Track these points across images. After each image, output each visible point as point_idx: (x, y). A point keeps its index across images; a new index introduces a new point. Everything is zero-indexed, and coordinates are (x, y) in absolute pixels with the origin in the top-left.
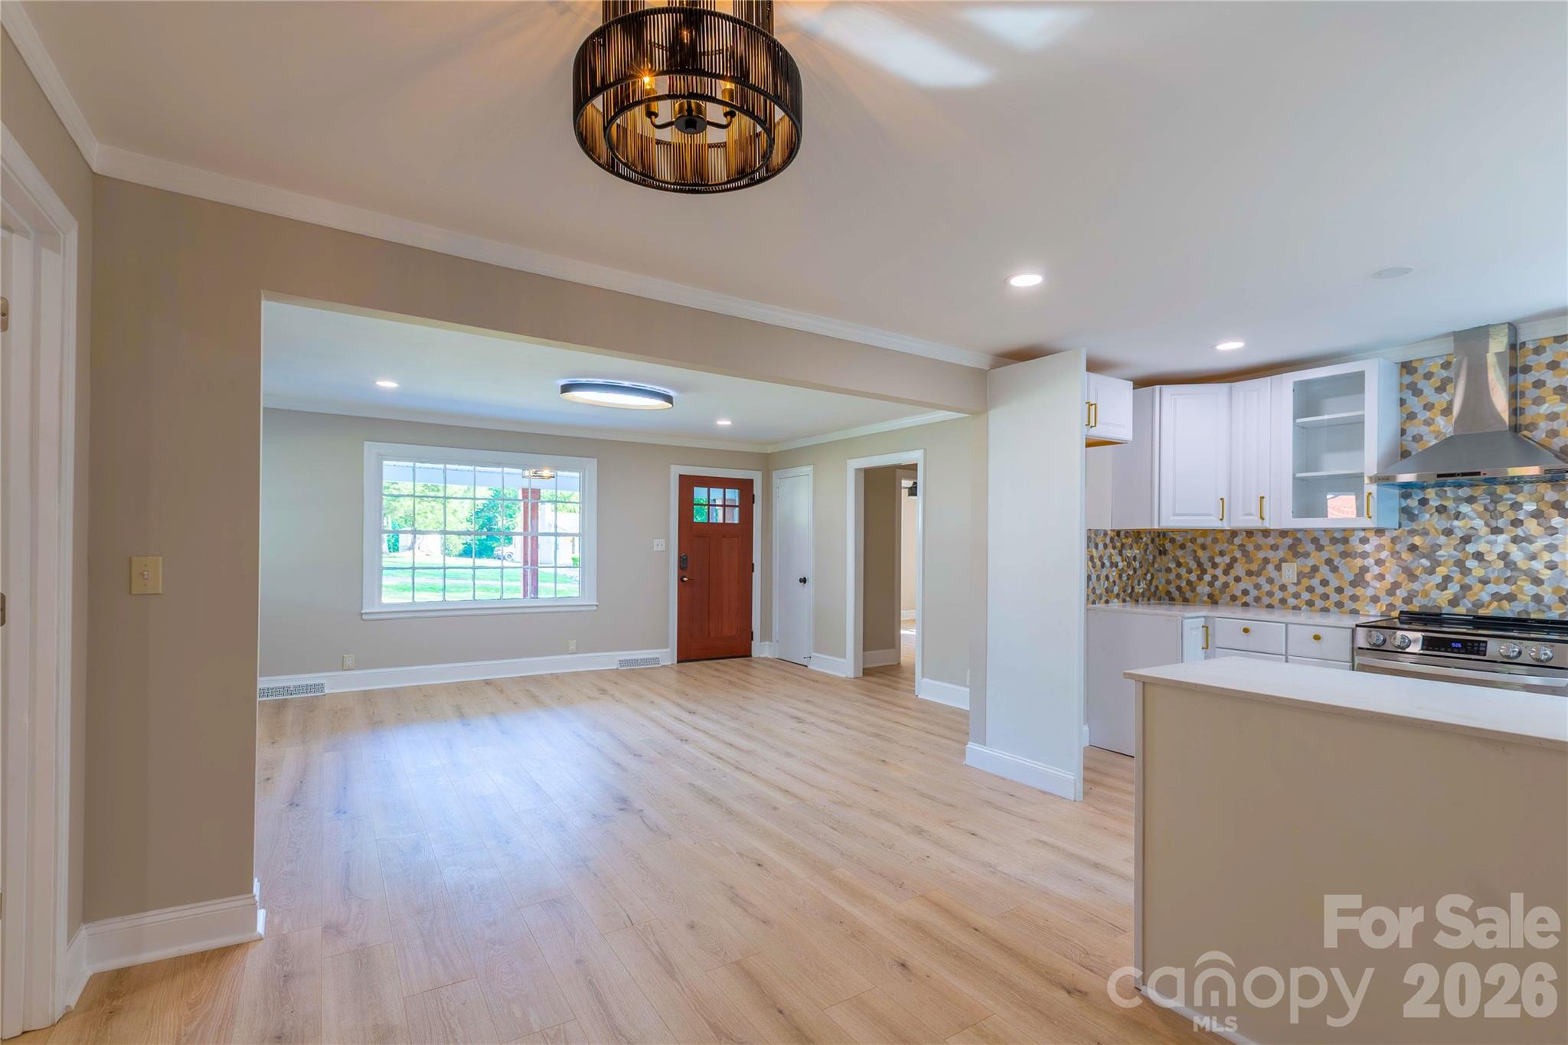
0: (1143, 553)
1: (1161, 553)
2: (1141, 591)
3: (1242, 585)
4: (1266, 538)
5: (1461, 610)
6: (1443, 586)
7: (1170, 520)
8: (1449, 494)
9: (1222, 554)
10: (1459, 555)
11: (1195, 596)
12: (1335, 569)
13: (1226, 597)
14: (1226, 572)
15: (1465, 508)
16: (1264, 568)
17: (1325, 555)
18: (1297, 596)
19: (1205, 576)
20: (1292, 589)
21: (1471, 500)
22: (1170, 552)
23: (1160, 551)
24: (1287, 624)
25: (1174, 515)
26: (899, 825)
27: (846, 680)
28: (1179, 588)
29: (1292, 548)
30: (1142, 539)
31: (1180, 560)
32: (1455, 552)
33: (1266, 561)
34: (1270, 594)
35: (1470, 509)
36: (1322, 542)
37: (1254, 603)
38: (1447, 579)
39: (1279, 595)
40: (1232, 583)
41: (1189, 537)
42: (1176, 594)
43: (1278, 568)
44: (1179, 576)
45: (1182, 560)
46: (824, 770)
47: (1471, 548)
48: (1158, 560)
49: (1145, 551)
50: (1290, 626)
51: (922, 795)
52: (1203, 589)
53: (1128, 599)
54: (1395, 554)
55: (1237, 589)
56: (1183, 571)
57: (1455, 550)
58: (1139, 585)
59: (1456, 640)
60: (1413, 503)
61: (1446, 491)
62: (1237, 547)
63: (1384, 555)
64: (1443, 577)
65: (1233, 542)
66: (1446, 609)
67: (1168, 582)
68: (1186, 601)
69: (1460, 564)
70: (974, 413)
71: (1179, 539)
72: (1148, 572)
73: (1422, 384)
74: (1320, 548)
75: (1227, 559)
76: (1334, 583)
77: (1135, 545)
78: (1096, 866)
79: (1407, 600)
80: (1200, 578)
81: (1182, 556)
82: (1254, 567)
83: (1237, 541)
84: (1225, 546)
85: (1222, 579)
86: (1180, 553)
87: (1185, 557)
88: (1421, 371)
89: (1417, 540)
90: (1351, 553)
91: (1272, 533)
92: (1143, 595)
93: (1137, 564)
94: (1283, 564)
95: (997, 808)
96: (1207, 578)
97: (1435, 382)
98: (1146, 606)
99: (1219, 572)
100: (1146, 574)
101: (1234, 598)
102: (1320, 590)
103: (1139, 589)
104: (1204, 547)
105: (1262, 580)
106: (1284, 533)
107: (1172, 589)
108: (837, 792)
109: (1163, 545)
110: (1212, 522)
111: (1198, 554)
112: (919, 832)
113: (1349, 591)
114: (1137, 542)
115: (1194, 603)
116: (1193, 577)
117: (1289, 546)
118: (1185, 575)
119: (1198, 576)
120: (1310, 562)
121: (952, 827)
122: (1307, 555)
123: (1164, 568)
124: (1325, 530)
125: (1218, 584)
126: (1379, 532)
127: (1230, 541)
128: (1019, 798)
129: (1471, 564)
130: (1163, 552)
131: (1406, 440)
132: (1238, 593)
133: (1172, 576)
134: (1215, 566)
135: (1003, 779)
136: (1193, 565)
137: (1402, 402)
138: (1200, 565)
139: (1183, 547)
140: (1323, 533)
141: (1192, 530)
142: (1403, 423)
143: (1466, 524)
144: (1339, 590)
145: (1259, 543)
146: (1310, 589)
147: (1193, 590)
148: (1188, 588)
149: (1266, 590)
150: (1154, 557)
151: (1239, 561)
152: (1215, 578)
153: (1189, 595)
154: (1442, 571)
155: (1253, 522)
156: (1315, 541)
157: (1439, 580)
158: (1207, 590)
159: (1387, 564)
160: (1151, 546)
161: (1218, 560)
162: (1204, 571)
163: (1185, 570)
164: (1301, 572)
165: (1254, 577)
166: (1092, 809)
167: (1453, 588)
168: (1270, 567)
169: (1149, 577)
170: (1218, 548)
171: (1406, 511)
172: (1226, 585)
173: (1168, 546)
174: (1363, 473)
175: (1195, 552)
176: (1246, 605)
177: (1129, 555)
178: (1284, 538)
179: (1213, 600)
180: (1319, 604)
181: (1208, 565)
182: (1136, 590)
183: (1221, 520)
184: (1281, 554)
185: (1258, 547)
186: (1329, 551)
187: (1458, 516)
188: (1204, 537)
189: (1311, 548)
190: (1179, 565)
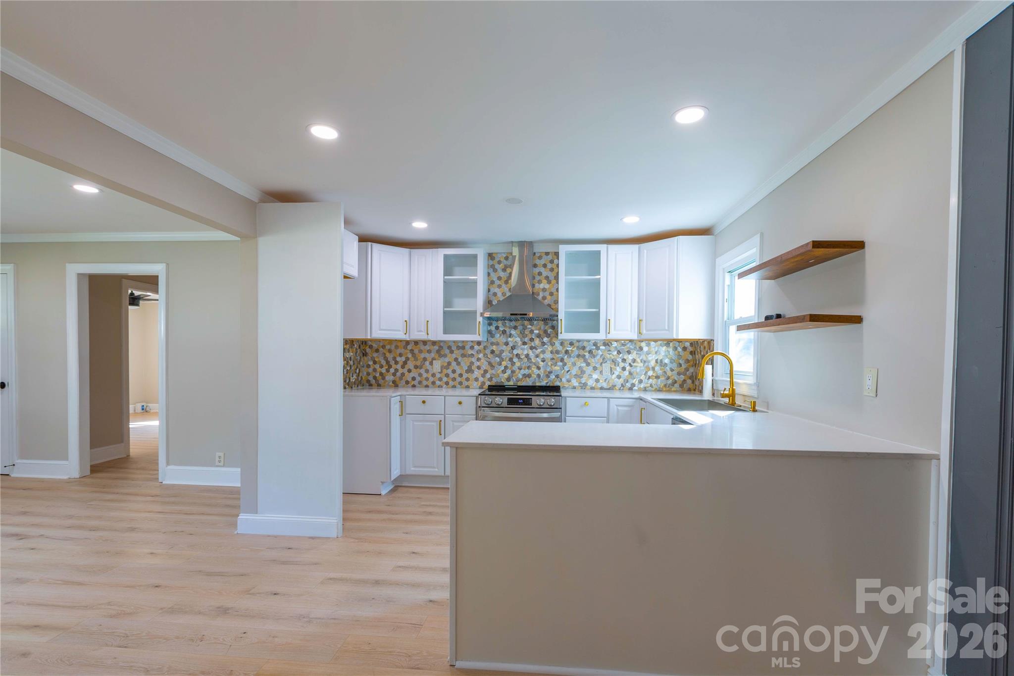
0: (355, 355)
1: (364, 355)
2: (354, 380)
3: (412, 375)
4: (425, 346)
5: (511, 383)
6: (504, 372)
7: (378, 333)
8: (507, 325)
9: (401, 355)
10: (511, 356)
11: (385, 383)
12: (458, 364)
13: (403, 382)
14: (403, 367)
15: (513, 332)
16: (424, 364)
17: (454, 356)
18: (440, 379)
19: (391, 369)
20: (438, 376)
21: (515, 328)
22: (370, 355)
23: (363, 353)
24: (445, 396)
25: (380, 330)
26: (200, 613)
27: (69, 482)
28: (375, 378)
29: (438, 351)
30: (354, 345)
31: (376, 359)
32: (509, 354)
33: (425, 359)
34: (427, 379)
35: (515, 332)
36: (453, 349)
37: (418, 385)
38: (506, 367)
39: (431, 379)
40: (407, 373)
41: (381, 344)
42: (373, 382)
43: (431, 363)
44: (375, 370)
45: (377, 360)
46: (80, 584)
47: (515, 352)
48: (362, 360)
49: (356, 353)
50: (446, 397)
51: (210, 574)
52: (390, 378)
53: (347, 386)
54: (485, 355)
55: (409, 377)
56: (377, 366)
57: (509, 353)
58: (353, 377)
59: (521, 399)
60: (493, 328)
61: (506, 323)
62: (409, 351)
63: (481, 356)
64: (505, 367)
65: (407, 348)
66: (506, 383)
67: (368, 374)
68: (379, 385)
69: (511, 359)
70: (244, 237)
71: (375, 346)
72: (357, 367)
73: (497, 266)
74: (452, 352)
75: (403, 359)
76: (458, 371)
77: (350, 349)
78: (377, 583)
79: (490, 379)
80: (388, 371)
81: (377, 357)
82: (418, 363)
83: (409, 347)
84: (402, 351)
85: (401, 371)
86: (375, 355)
87: (378, 357)
88: (497, 260)
89: (494, 348)
90: (466, 355)
91: (428, 343)
92: (355, 383)
93: (352, 363)
94: (434, 361)
95: (284, 563)
96: (392, 370)
97: (502, 266)
98: (356, 390)
99: (399, 366)
100: (356, 369)
101: (407, 382)
102: (452, 375)
103: (353, 380)
104: (390, 351)
105: (422, 371)
106: (434, 343)
107: (371, 378)
108: (109, 604)
109: (365, 350)
110: (400, 335)
111: (386, 356)
112: (224, 611)
113: (465, 376)
114: (352, 347)
115: (384, 387)
116: (384, 370)
117: (437, 351)
118: (379, 369)
119: (386, 369)
120: (447, 360)
121: (253, 594)
122: (445, 356)
123: (365, 365)
124: (454, 342)
125: (398, 374)
126: (479, 343)
127: (405, 348)
128: (297, 549)
129: (515, 360)
130: (365, 354)
131: (490, 295)
132: (410, 379)
133: (370, 370)
134: (396, 363)
135: (276, 537)
136: (383, 362)
137: (489, 274)
138: (388, 362)
139: (377, 351)
140: (453, 344)
141: (383, 340)
142: (489, 286)
143: (513, 340)
144: (461, 375)
145: (421, 349)
146: (447, 375)
147: (384, 378)
148: (380, 377)
149: (425, 377)
150: (360, 357)
151: (410, 359)
152: (396, 370)
153: (381, 382)
154: (504, 363)
155: (422, 336)
156: (449, 347)
157: (503, 368)
158: (392, 378)
159: (482, 361)
160: (358, 350)
161: (398, 359)
162: (390, 366)
163: (378, 366)
164: (443, 366)
165: (418, 369)
166: (352, 540)
167: (509, 372)
168: (427, 363)
169: (358, 371)
170: (398, 351)
171: (490, 332)
172: (403, 374)
173: (368, 350)
174: (476, 311)
175: (385, 354)
176: (414, 386)
177: (348, 356)
178: (434, 346)
179: (395, 385)
180: (451, 383)
181: (392, 363)
182: (351, 380)
183: (405, 334)
184: (433, 355)
185: (421, 351)
186: (456, 354)
187: (510, 336)
188: (390, 345)
189: (447, 351)
190: (375, 363)
